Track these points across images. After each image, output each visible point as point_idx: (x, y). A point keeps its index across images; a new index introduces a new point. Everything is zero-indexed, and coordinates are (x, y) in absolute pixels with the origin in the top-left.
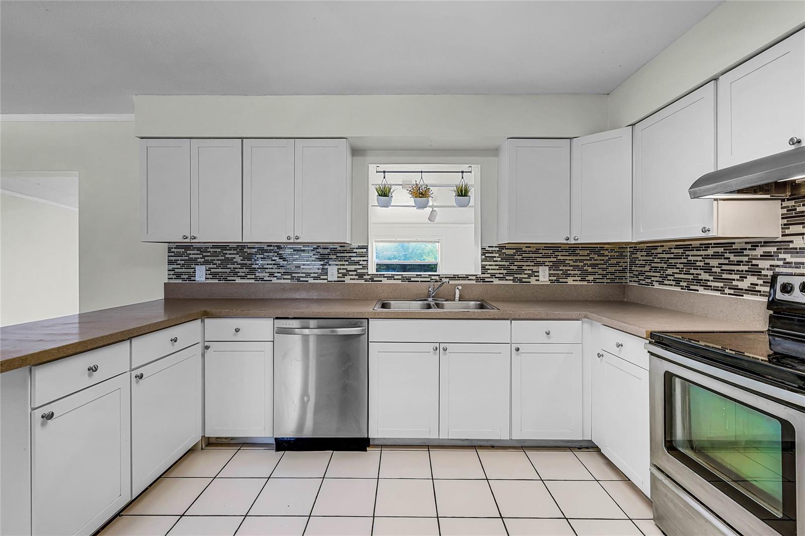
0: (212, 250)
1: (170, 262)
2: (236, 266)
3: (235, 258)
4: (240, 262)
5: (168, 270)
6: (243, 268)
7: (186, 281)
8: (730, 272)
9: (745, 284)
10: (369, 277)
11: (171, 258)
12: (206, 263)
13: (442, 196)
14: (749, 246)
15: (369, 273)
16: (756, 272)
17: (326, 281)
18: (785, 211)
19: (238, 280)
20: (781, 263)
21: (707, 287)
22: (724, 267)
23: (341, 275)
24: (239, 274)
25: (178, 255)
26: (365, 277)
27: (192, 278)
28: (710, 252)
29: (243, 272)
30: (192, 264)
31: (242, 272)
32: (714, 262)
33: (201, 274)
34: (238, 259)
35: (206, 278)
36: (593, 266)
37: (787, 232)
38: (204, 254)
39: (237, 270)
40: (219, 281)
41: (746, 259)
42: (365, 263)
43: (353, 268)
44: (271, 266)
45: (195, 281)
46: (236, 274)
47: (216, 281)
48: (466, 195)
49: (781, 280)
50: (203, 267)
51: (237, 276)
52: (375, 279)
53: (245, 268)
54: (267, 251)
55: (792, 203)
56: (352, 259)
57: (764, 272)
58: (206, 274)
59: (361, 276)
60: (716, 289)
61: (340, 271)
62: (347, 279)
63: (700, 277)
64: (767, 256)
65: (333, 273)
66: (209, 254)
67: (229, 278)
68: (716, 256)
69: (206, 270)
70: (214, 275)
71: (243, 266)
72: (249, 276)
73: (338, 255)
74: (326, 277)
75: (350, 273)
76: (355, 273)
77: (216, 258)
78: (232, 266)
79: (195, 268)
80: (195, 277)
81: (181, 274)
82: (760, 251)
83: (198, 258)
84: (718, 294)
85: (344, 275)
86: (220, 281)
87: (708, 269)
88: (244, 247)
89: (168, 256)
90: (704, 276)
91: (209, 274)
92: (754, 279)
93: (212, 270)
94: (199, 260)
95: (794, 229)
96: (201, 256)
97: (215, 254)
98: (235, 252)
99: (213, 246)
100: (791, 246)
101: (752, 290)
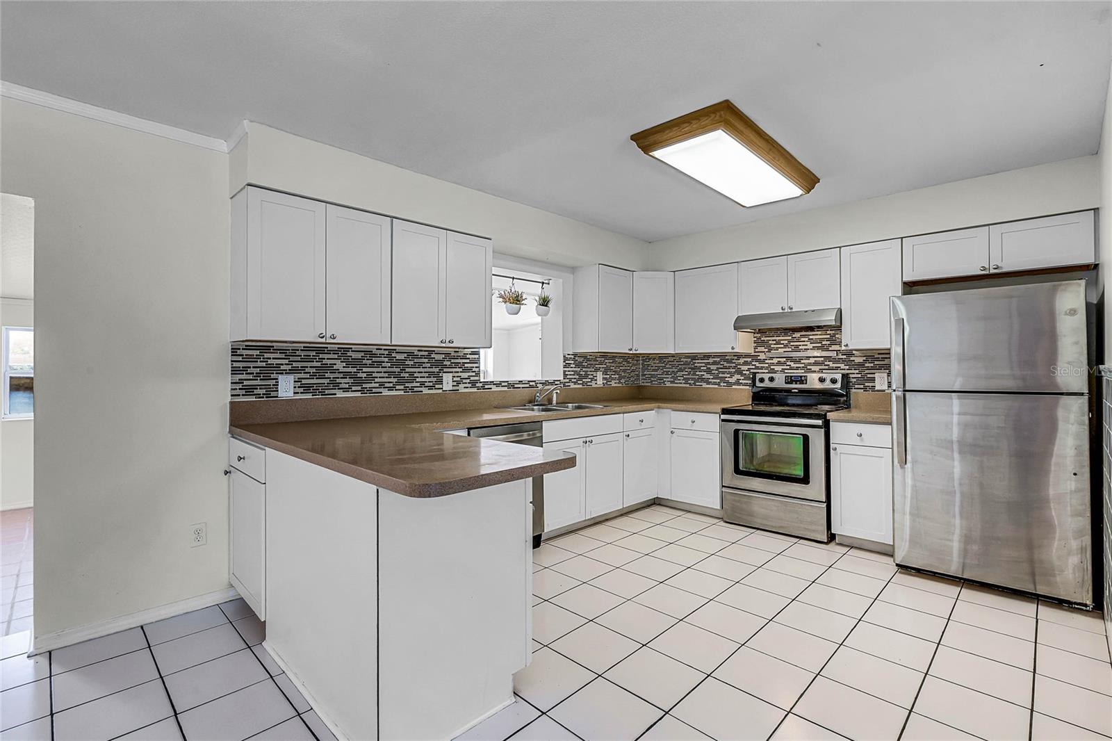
0: (303, 354)
1: (235, 371)
2: (337, 375)
3: (335, 364)
4: (342, 369)
5: (232, 383)
6: (346, 378)
7: (263, 397)
8: (723, 373)
9: (733, 380)
10: (481, 385)
11: (235, 364)
12: (294, 371)
14: (736, 358)
15: (481, 380)
16: (740, 372)
17: (440, 391)
18: (755, 339)
19: (340, 394)
20: (754, 367)
21: (709, 383)
22: (720, 370)
23: (455, 384)
24: (341, 386)
25: (248, 359)
26: (477, 385)
27: (273, 394)
28: (711, 360)
29: (346, 383)
30: (273, 373)
31: (344, 382)
32: (713, 367)
33: (286, 388)
34: (340, 365)
35: (294, 393)
37: (757, 350)
38: (292, 359)
39: (338, 381)
40: (313, 395)
41: (734, 365)
42: (477, 370)
43: (465, 375)
44: (382, 375)
45: (277, 397)
46: (336, 385)
47: (309, 396)
48: (546, 306)
49: (758, 376)
50: (291, 378)
51: (339, 389)
52: (486, 387)
53: (349, 378)
54: (376, 356)
55: (759, 335)
56: (466, 365)
57: (744, 372)
58: (295, 387)
59: (473, 384)
60: (715, 384)
61: (455, 379)
62: (461, 388)
63: (703, 377)
64: (746, 363)
65: (448, 382)
66: (299, 359)
67: (327, 392)
68: (715, 363)
69: (295, 382)
70: (307, 389)
71: (346, 374)
72: (354, 388)
73: (453, 361)
74: (441, 386)
75: (464, 381)
76: (468, 381)
77: (309, 364)
78: (332, 376)
79: (277, 379)
80: (277, 391)
81: (255, 387)
82: (742, 361)
83: (283, 364)
84: (716, 386)
85: (458, 383)
86: (316, 395)
87: (709, 371)
88: (347, 350)
89: (232, 361)
90: (707, 376)
91: (299, 387)
92: (739, 377)
93: (304, 381)
94: (282, 367)
95: (760, 349)
96: (287, 361)
97: (307, 359)
98: (336, 356)
99: (304, 347)
100: (759, 358)
101: (738, 383)
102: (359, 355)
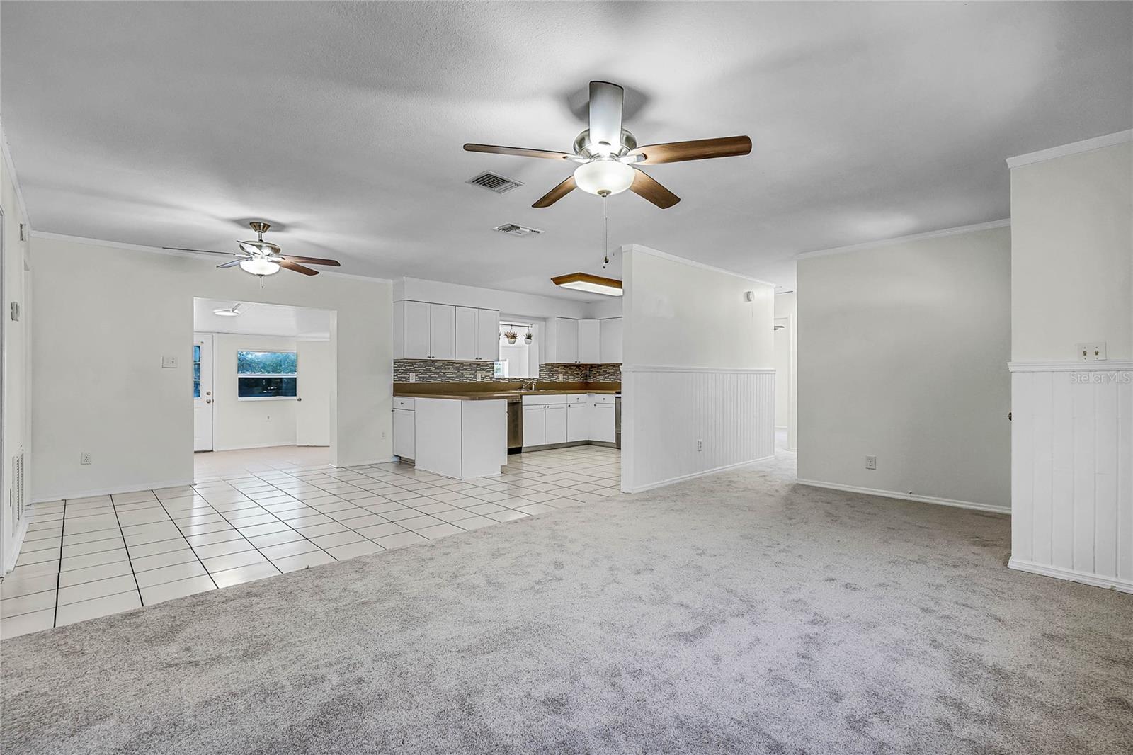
0: (419, 364)
1: (395, 371)
2: (432, 373)
3: (430, 368)
4: (433, 371)
5: (394, 376)
7: (404, 382)
10: (495, 379)
11: (395, 368)
12: (415, 371)
13: (521, 340)
15: (495, 377)
23: (482, 378)
25: (399, 366)
26: (493, 379)
27: (408, 380)
30: (408, 372)
31: (435, 376)
33: (413, 378)
34: (432, 369)
35: (415, 381)
36: (577, 374)
38: (415, 366)
39: (432, 376)
42: (493, 372)
43: (487, 374)
44: (450, 373)
45: (409, 382)
47: (421, 382)
48: (530, 339)
50: (414, 374)
51: (433, 379)
52: (498, 380)
54: (447, 365)
56: (488, 369)
58: (416, 378)
59: (491, 379)
62: (485, 380)
66: (417, 366)
67: (428, 380)
69: (416, 375)
70: (420, 379)
71: (436, 373)
72: (438, 379)
73: (481, 367)
75: (487, 377)
76: (489, 377)
77: (420, 368)
78: (430, 374)
79: (409, 374)
80: (410, 379)
81: (401, 378)
83: (411, 368)
85: (484, 378)
86: (424, 381)
93: (419, 376)
94: (411, 370)
96: (413, 367)
97: (420, 366)
99: (419, 361)
102: (440, 365)
